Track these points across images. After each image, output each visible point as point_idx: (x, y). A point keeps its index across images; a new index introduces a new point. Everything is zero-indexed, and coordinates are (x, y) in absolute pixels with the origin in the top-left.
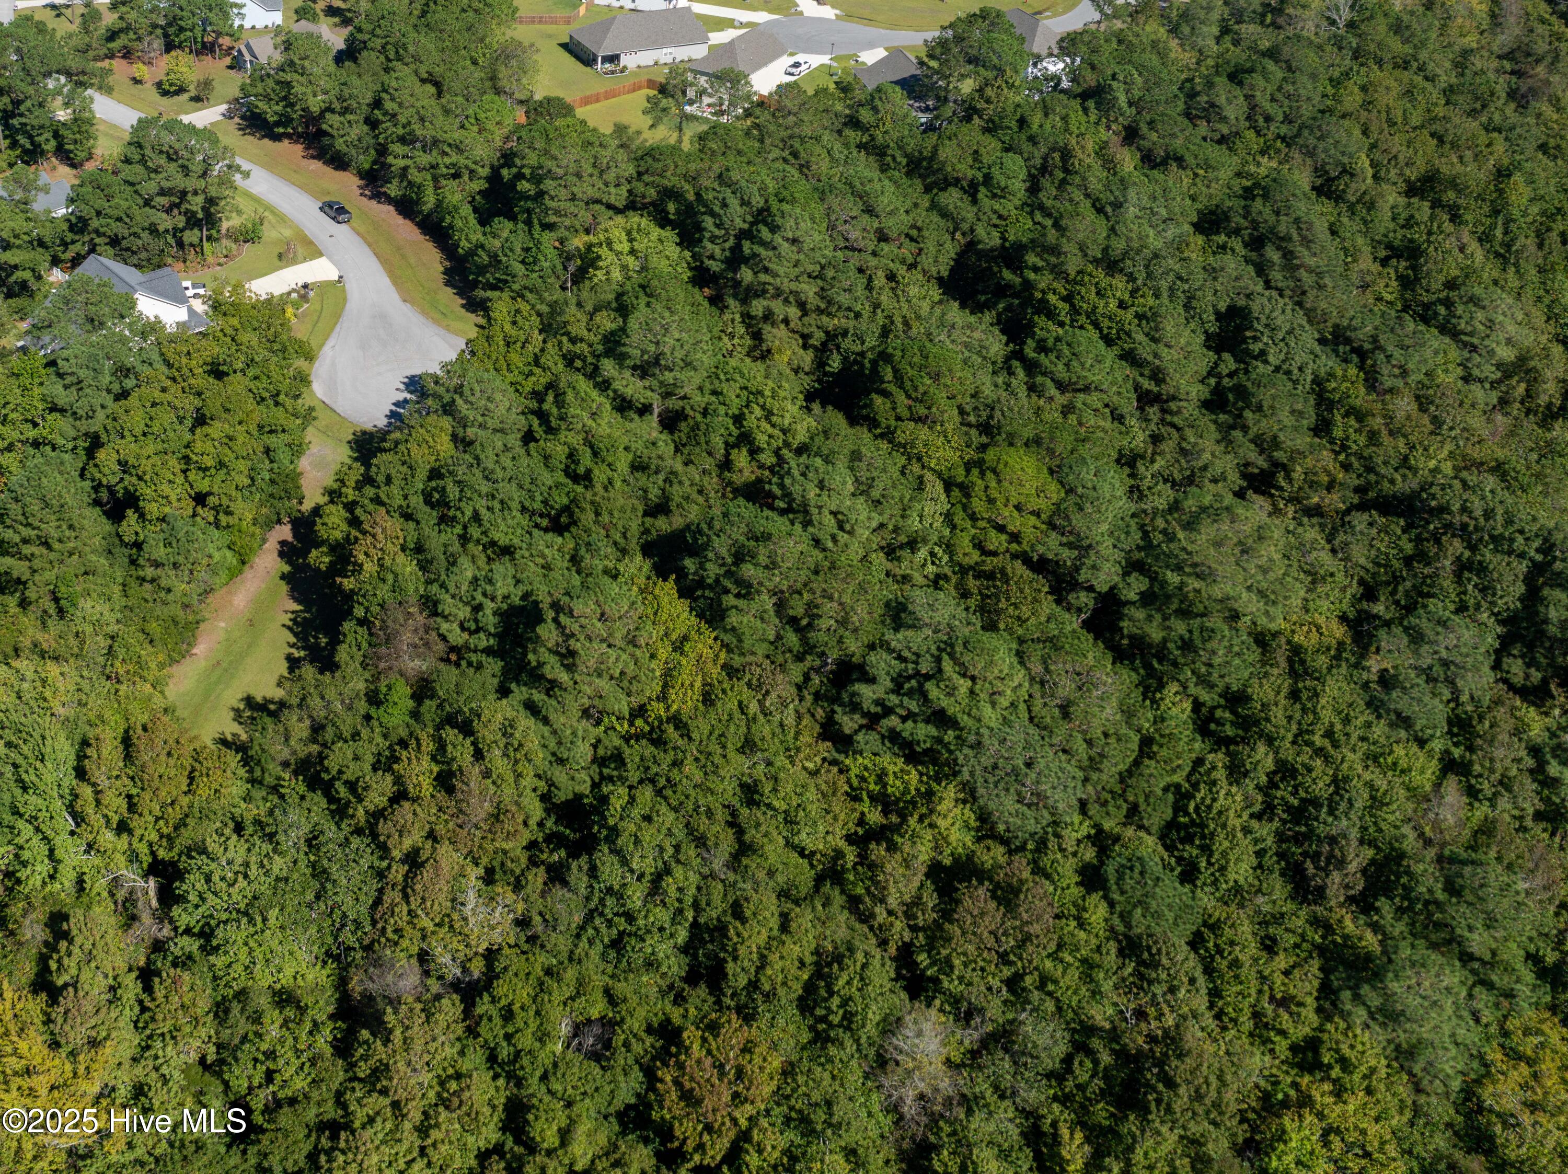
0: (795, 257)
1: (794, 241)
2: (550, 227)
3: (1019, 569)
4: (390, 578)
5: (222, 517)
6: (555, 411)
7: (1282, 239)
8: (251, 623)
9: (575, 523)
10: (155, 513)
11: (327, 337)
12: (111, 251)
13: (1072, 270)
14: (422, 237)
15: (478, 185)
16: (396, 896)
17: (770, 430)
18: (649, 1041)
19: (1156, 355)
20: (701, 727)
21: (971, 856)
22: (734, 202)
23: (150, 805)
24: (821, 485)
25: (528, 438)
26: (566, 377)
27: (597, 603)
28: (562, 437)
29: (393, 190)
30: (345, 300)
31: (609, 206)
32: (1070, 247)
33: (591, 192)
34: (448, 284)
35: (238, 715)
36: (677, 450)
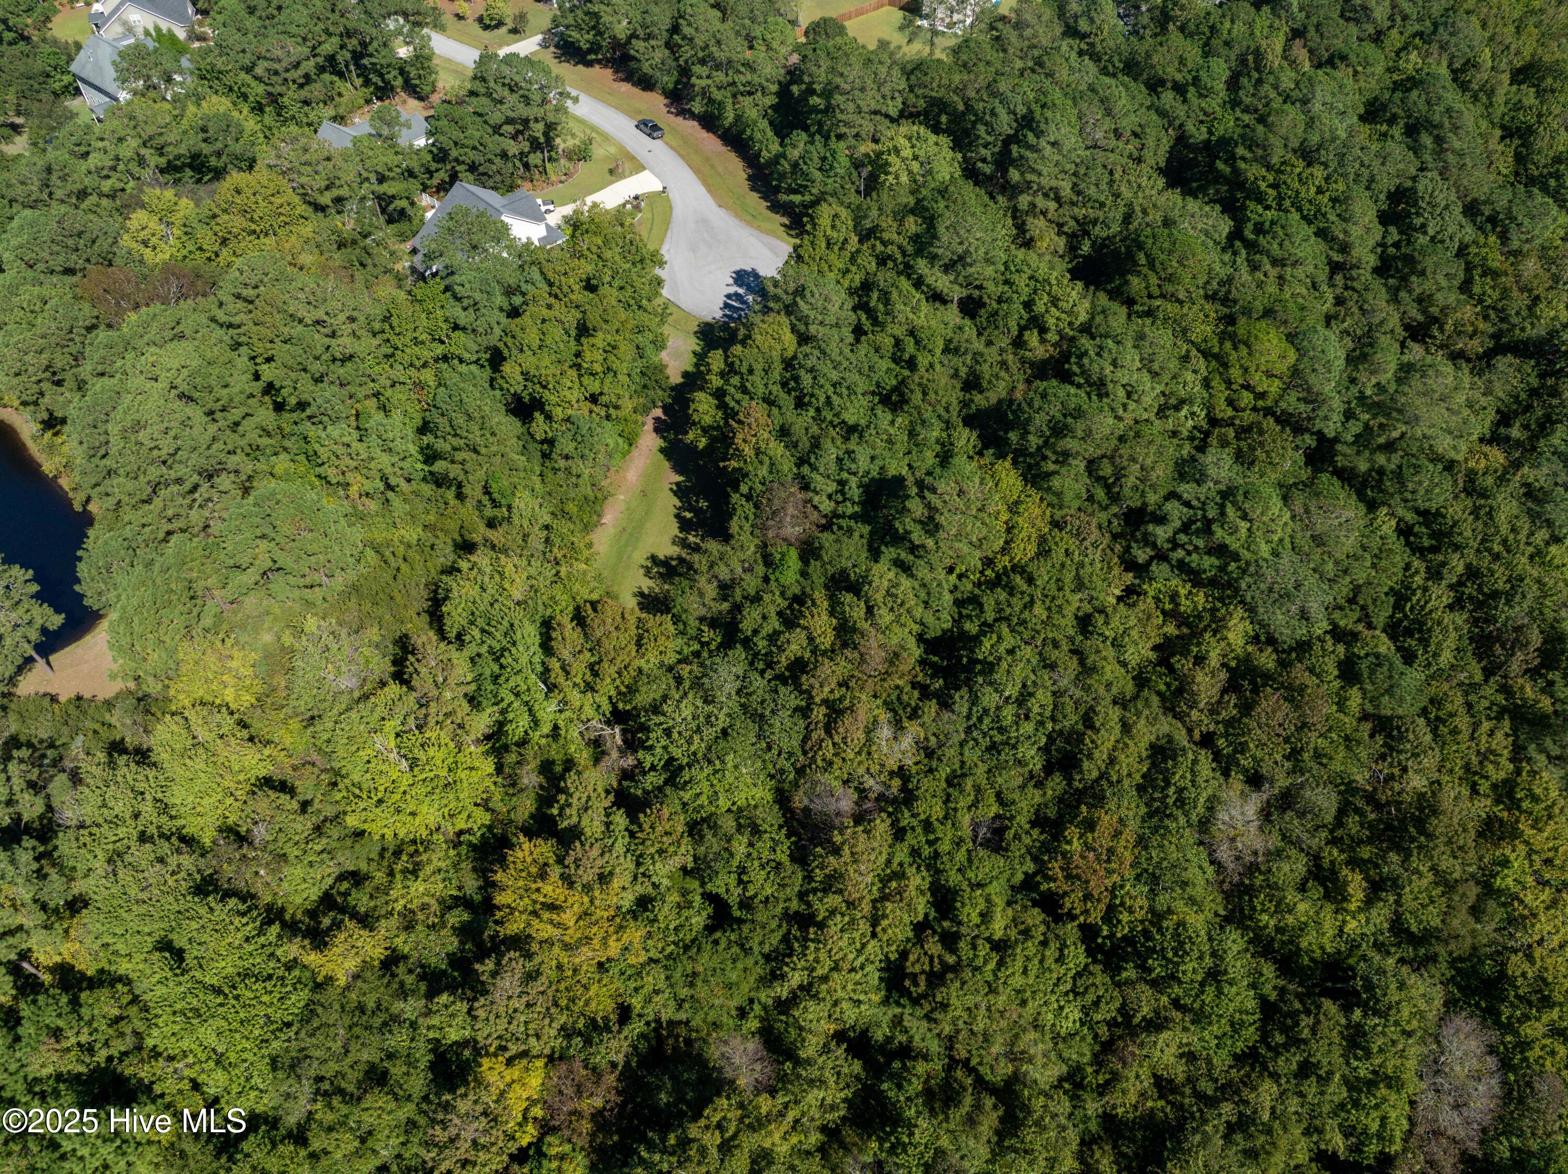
0: (1056, 157)
1: (1054, 144)
2: (840, 137)
3: (1270, 423)
4: (766, 460)
5: (612, 411)
6: (881, 307)
7: (1435, 127)
8: (644, 493)
9: (907, 402)
10: (561, 416)
11: (662, 242)
12: (471, 177)
13: (1275, 160)
14: (724, 149)
15: (770, 100)
16: (821, 733)
17: (1058, 314)
18: (1035, 833)
19: (1346, 232)
20: (1043, 573)
21: (1248, 657)
22: (1002, 112)
23: (609, 670)
24: (1114, 364)
25: (858, 331)
26: (885, 277)
27: (957, 482)
28: (889, 330)
29: (697, 107)
30: (671, 207)
31: (887, 116)
32: (1276, 142)
33: (874, 106)
34: (753, 189)
35: (648, 572)
36: (980, 334)
